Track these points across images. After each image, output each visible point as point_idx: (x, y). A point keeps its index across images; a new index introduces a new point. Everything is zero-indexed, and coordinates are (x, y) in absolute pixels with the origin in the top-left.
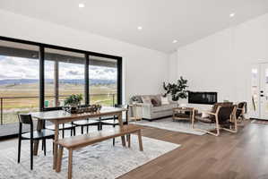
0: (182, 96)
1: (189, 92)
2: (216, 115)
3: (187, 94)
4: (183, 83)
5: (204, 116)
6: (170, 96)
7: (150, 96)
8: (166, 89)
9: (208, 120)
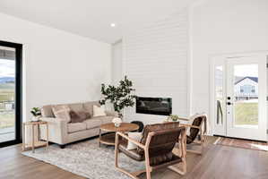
1: (136, 97)
3: (134, 100)
4: (126, 84)
7: (69, 106)
8: (104, 93)
9: (134, 154)
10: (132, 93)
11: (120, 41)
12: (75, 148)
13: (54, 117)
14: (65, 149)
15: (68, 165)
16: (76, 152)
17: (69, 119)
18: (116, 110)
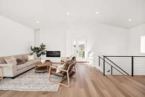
0: (43, 53)
1: (47, 51)
2: (67, 71)
4: (43, 47)
5: (58, 71)
6: (35, 54)
8: (32, 50)
10: (45, 50)
11: (39, 29)
12: (22, 77)
13: (6, 63)
14: (16, 79)
15: (22, 87)
16: (24, 79)
17: (16, 63)
18: (38, 56)
